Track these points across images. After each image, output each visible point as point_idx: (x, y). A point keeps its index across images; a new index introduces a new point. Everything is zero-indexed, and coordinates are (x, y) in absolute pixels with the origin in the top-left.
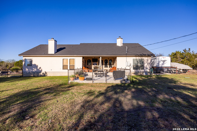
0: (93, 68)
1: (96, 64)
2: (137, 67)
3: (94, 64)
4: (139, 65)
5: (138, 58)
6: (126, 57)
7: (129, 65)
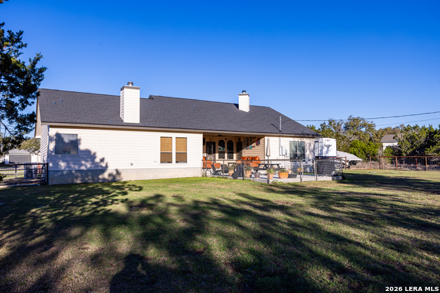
4: (298, 153)
5: (296, 139)
6: (279, 136)
7: (284, 153)
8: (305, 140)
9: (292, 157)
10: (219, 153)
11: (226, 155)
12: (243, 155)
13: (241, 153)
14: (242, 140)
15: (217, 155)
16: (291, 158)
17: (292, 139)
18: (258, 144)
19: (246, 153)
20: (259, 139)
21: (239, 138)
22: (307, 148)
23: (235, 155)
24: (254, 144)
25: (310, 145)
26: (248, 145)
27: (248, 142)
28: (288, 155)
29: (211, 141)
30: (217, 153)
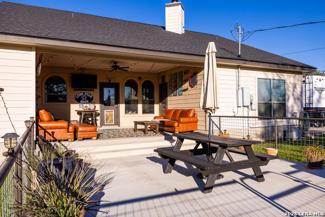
0: (74, 117)
1: (90, 100)
2: (268, 113)
3: (78, 100)
4: (274, 102)
5: (271, 75)
6: (237, 67)
7: (247, 103)
8: (285, 76)
9: (263, 110)
10: (127, 102)
11: (140, 107)
12: (170, 107)
13: (166, 103)
14: (167, 80)
15: (122, 107)
16: (260, 113)
17: (262, 75)
18: (193, 84)
19: (174, 102)
20: (195, 74)
21: (162, 75)
22: (289, 93)
23: (157, 107)
24: (186, 85)
25: (295, 87)
26: (176, 88)
27: (176, 82)
28: (255, 106)
29: (110, 81)
30: (122, 103)
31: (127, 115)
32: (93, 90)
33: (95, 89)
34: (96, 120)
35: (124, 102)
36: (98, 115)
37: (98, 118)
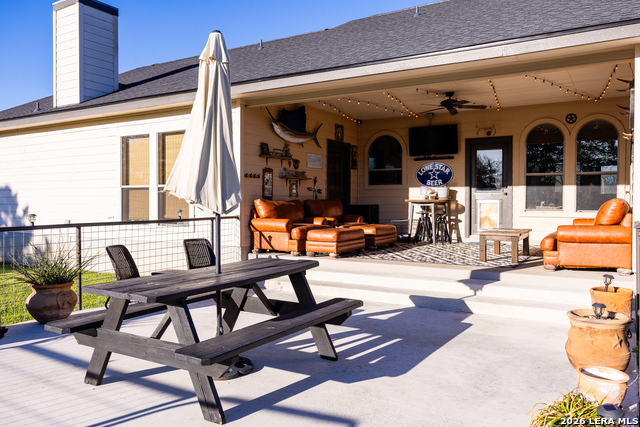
11: (570, 191)
23: (624, 191)
29: (489, 133)
30: (519, 184)
31: (531, 213)
32: (452, 158)
33: (455, 156)
34: (458, 221)
35: (523, 180)
36: (462, 210)
37: (461, 217)
